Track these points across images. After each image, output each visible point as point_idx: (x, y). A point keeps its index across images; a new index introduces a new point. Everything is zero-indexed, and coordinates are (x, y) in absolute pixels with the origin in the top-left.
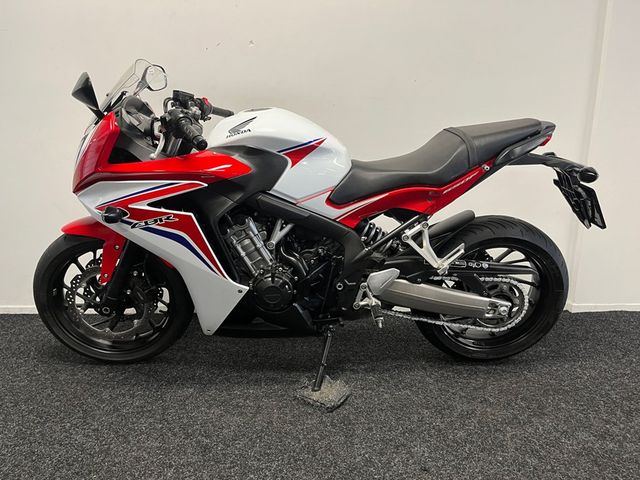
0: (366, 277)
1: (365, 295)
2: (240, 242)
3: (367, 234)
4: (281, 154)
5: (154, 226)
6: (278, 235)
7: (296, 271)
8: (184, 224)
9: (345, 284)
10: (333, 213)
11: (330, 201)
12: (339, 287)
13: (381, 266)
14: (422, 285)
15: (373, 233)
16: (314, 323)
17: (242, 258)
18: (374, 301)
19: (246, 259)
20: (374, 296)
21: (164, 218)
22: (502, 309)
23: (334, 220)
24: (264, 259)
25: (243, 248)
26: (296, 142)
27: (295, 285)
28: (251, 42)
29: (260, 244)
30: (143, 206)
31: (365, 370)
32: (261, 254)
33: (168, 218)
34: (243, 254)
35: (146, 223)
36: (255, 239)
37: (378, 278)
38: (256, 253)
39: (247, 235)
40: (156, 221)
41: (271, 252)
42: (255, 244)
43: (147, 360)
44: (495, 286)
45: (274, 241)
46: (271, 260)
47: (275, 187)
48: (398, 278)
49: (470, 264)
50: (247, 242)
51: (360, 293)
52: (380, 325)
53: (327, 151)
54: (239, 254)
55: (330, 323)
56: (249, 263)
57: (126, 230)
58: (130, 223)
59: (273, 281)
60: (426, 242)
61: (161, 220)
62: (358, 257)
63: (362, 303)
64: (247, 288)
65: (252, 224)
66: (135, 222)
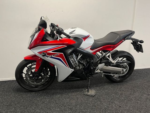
0: (98, 66)
1: (97, 70)
4: (82, 38)
5: (53, 57)
6: (79, 57)
7: (84, 65)
8: (61, 56)
9: (93, 68)
10: (91, 51)
11: (91, 49)
12: (92, 68)
13: (100, 63)
14: (109, 67)
17: (71, 63)
18: (99, 71)
19: (72, 63)
21: (56, 55)
22: (124, 71)
23: (91, 53)
24: (76, 63)
25: (72, 61)
26: (85, 36)
27: (83, 68)
28: (62, 11)
29: (75, 59)
30: (51, 52)
31: (95, 86)
32: (75, 62)
33: (57, 55)
34: (72, 62)
35: (51, 56)
37: (100, 66)
38: (74, 62)
39: (73, 57)
40: (54, 55)
41: (77, 61)
42: (74, 60)
43: (44, 90)
44: (122, 66)
45: (78, 59)
46: (78, 63)
47: (80, 46)
48: (104, 65)
50: (72, 59)
51: (96, 69)
52: (103, 76)
53: (91, 37)
54: (71, 62)
55: (90, 77)
57: (45, 58)
58: (47, 56)
59: (79, 68)
60: (110, 57)
61: (55, 55)
62: (96, 61)
63: (97, 72)
64: (74, 70)
65: (74, 55)
66: (48, 56)
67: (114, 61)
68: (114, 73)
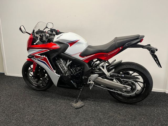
0: (90, 75)
1: (90, 81)
2: (59, 65)
4: (67, 44)
5: (39, 60)
6: (68, 63)
7: (72, 73)
8: (45, 59)
9: (85, 77)
10: (81, 59)
11: (80, 56)
12: (83, 78)
13: (93, 73)
14: (105, 79)
20: (92, 81)
22: (128, 88)
23: (82, 61)
26: (70, 41)
27: (71, 76)
28: (75, 16)
30: (37, 55)
34: (60, 67)
38: (63, 67)
39: (61, 63)
42: (63, 65)
44: (127, 82)
45: (67, 65)
46: (67, 69)
47: (66, 52)
48: (98, 77)
49: (119, 75)
50: (61, 65)
52: (91, 89)
53: (80, 43)
56: (62, 70)
57: (35, 60)
58: (35, 59)
60: (105, 68)
63: (89, 83)
64: (60, 76)
65: (62, 60)
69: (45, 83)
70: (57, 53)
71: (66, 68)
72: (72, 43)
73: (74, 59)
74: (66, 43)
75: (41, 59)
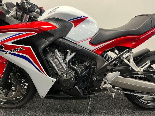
0: (106, 75)
1: (105, 83)
2: (53, 60)
3: (105, 58)
4: (70, 21)
5: (14, 52)
6: (69, 57)
8: (27, 51)
9: (97, 78)
10: (92, 48)
11: (91, 43)
12: (94, 79)
13: (112, 71)
14: (129, 79)
15: (107, 57)
16: (84, 94)
17: (53, 67)
18: (109, 86)
19: (56, 67)
20: (109, 83)
21: (18, 49)
23: (92, 51)
24: (63, 68)
25: (55, 63)
27: (76, 78)
29: (61, 61)
32: (62, 65)
33: (20, 49)
34: (54, 65)
35: (11, 51)
36: (59, 59)
37: (111, 76)
38: (60, 65)
39: (56, 57)
40: (15, 50)
41: (66, 64)
42: (59, 61)
45: (67, 59)
46: (66, 68)
47: (68, 36)
48: (119, 76)
49: (150, 70)
50: (56, 60)
51: (103, 82)
52: (113, 97)
54: (53, 65)
55: (90, 94)
56: (57, 69)
57: (4, 55)
58: (5, 51)
59: (66, 76)
60: (132, 60)
61: (17, 50)
62: (102, 66)
63: (104, 86)
64: (56, 80)
65: (58, 53)
66: (7, 51)
67: (138, 68)
68: (141, 93)
69: (21, 93)
70: (51, 39)
71: (64, 66)
72: (79, 20)
73: (81, 48)
74: (67, 20)
75: (19, 52)
